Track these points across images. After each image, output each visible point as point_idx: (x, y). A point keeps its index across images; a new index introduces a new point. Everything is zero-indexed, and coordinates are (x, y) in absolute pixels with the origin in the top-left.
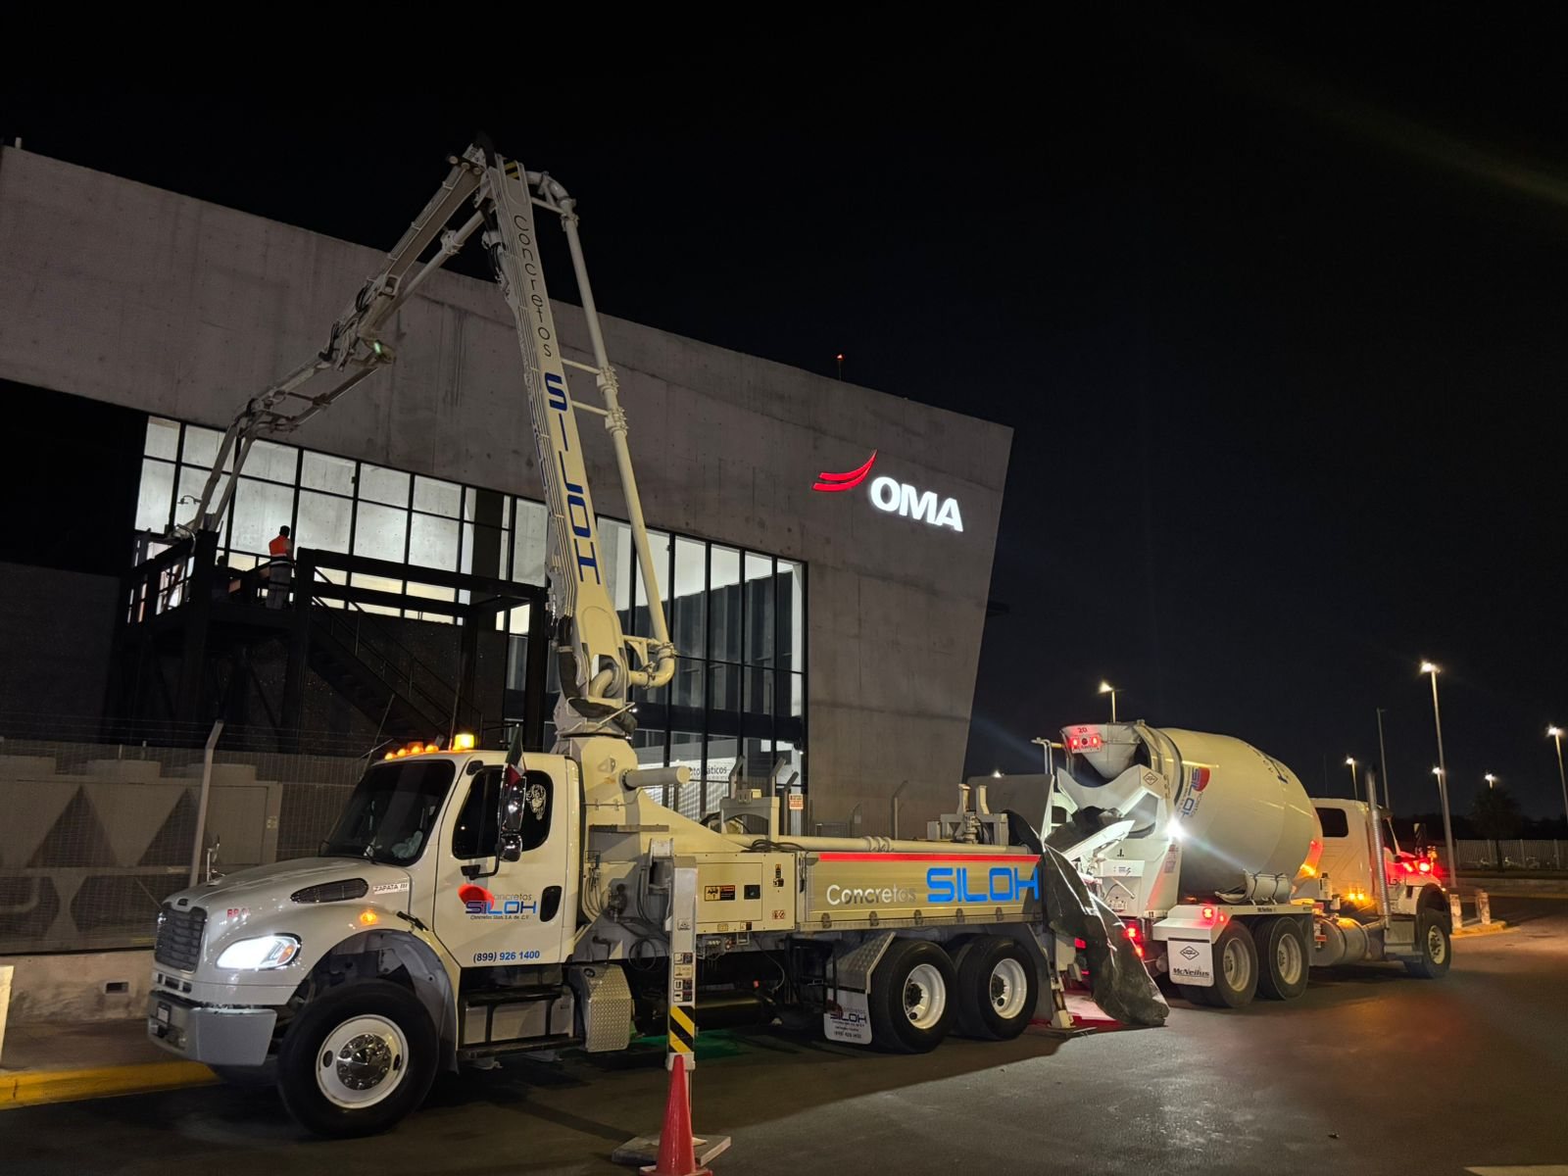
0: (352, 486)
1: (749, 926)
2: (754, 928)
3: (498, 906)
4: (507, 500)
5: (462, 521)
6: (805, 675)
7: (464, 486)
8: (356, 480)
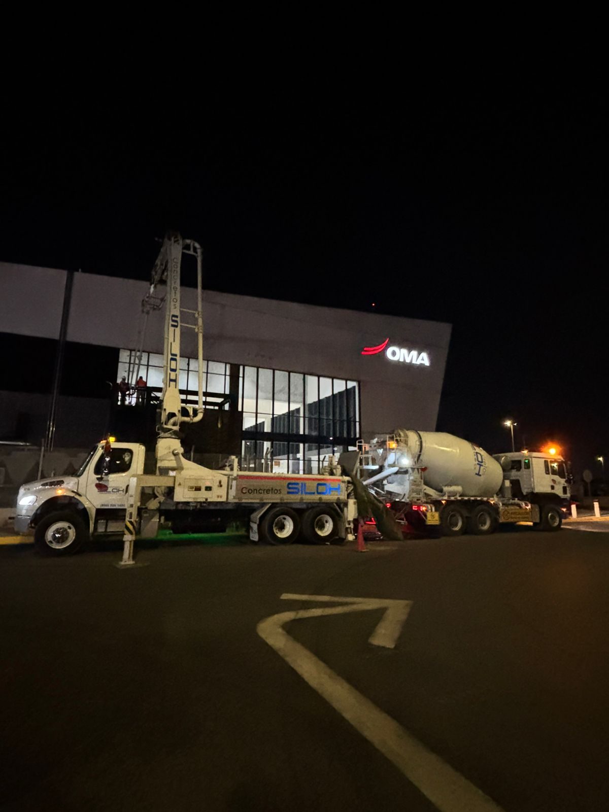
0: (187, 366)
1: (206, 499)
2: (209, 500)
3: (110, 489)
4: (241, 368)
5: (225, 375)
6: (360, 422)
7: (226, 363)
8: (188, 364)
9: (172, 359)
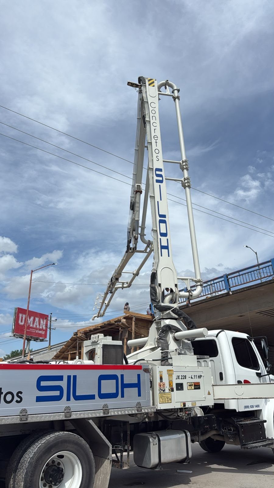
9: (161, 221)
